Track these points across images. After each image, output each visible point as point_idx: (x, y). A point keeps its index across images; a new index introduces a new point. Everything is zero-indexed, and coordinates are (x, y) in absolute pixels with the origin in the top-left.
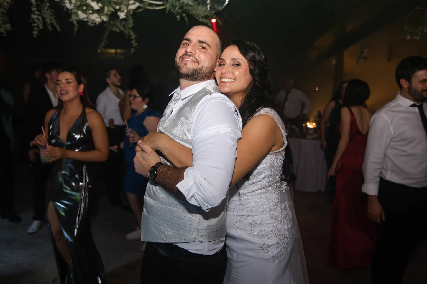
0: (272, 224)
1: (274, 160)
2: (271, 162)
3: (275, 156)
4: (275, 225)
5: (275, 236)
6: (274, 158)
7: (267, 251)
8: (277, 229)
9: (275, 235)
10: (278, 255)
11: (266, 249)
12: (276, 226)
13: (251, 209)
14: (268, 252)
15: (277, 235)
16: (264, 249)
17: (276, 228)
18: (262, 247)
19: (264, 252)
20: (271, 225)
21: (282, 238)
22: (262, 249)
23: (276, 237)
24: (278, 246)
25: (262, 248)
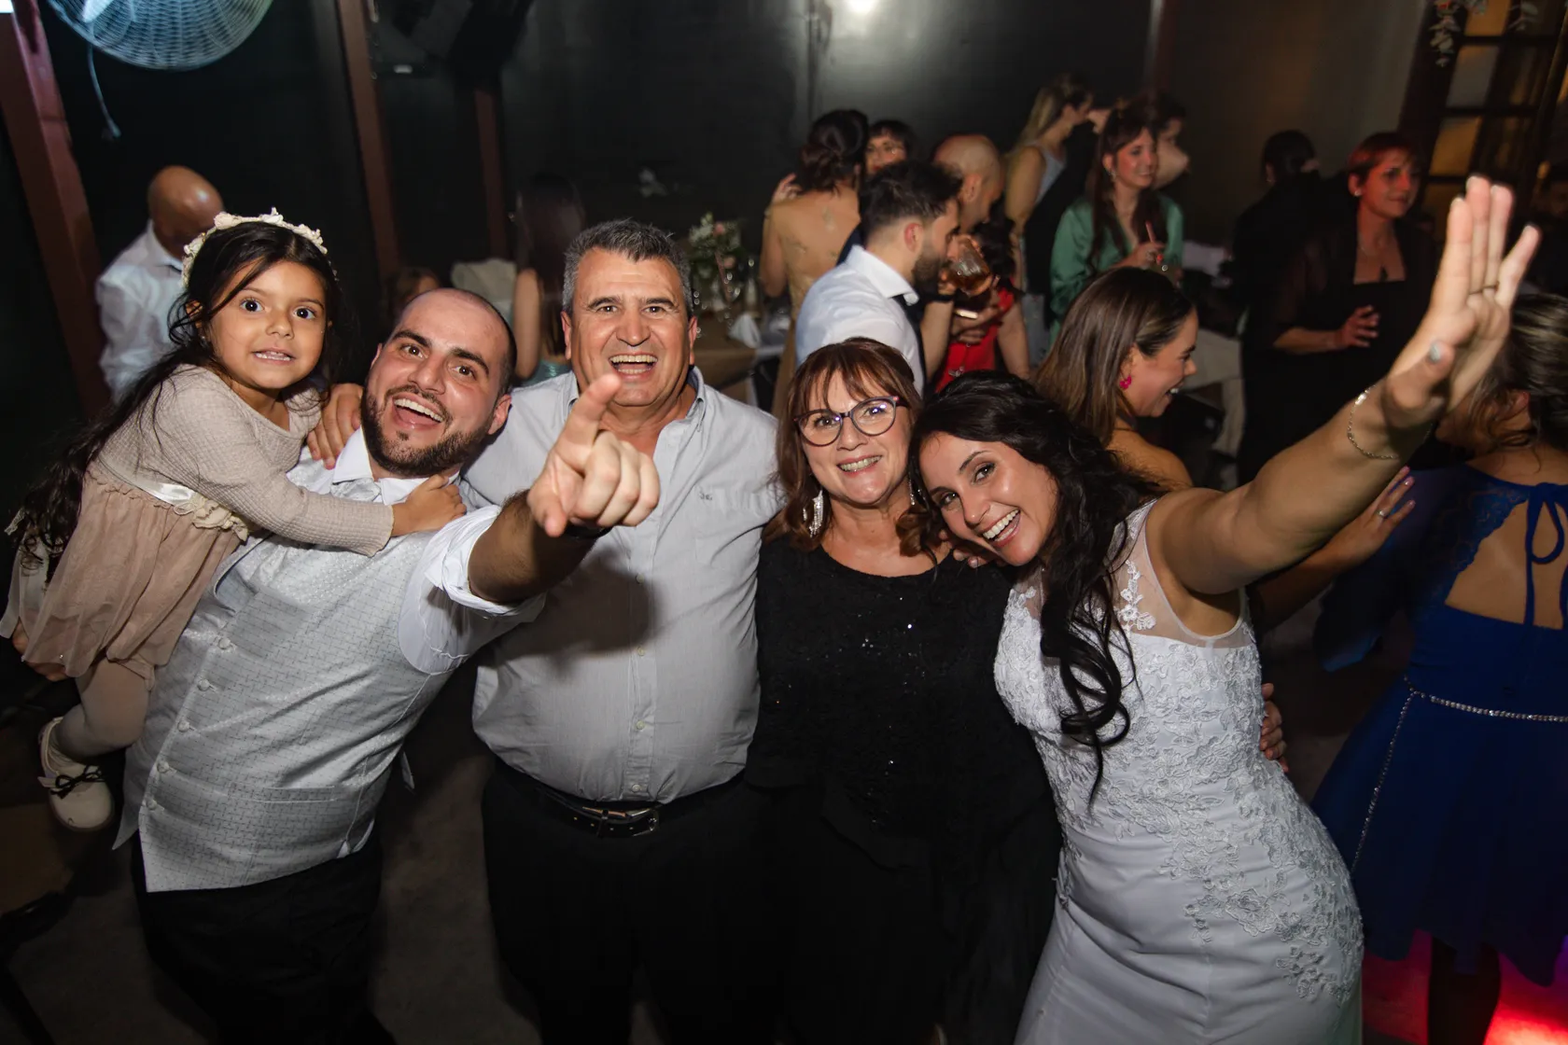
0: (1310, 886)
1: (1234, 663)
2: (1228, 672)
3: (1234, 650)
4: (1320, 886)
5: (1331, 923)
6: (1231, 656)
7: (1313, 977)
8: (1328, 897)
9: (1329, 920)
10: (1347, 979)
11: (1311, 972)
12: (1323, 887)
13: (1230, 855)
14: (1317, 980)
15: (1333, 916)
16: (1302, 972)
17: (1324, 894)
18: (1296, 966)
19: (1303, 981)
20: (1308, 890)
21: (1347, 921)
22: (1296, 975)
23: (1334, 923)
24: (1343, 952)
25: (1296, 972)
